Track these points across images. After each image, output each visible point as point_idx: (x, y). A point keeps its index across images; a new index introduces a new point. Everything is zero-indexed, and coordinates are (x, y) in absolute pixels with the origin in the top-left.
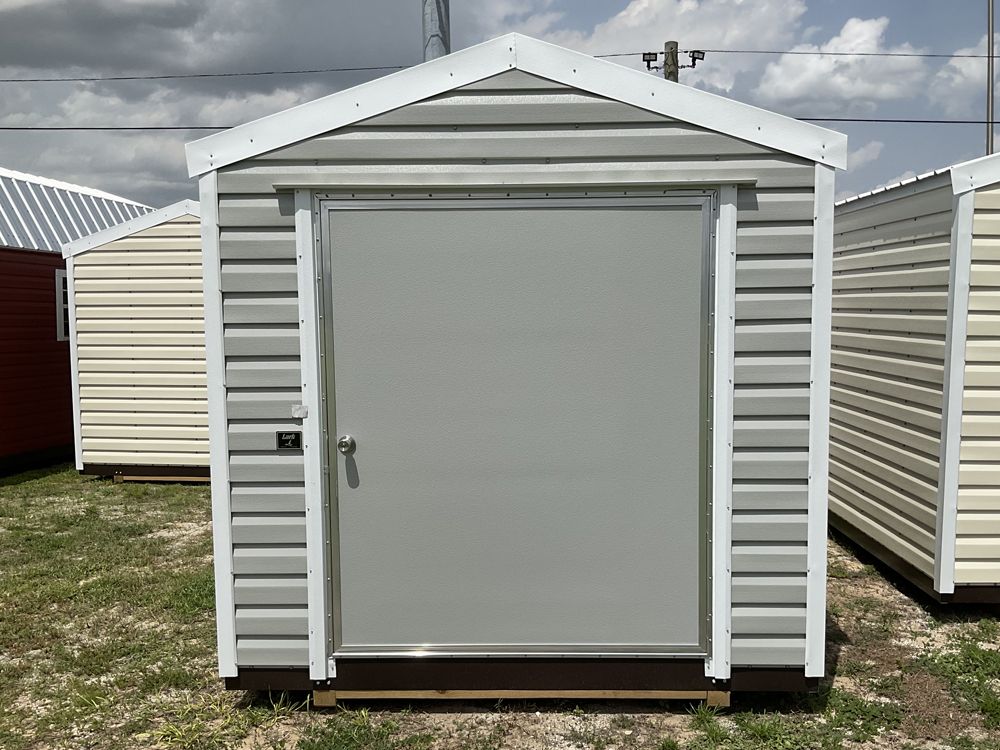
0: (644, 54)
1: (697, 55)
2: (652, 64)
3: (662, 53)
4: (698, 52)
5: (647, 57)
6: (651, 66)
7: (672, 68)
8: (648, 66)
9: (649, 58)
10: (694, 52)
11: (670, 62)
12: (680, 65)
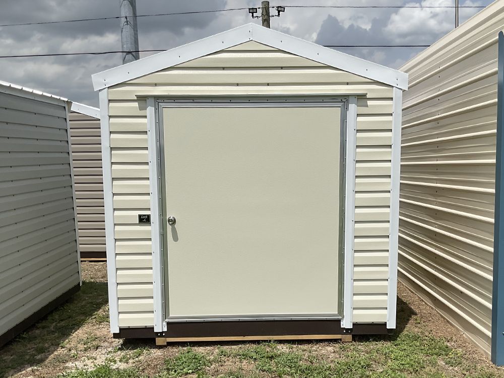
0: (250, 9)
1: (280, 9)
2: (255, 14)
3: (259, 8)
4: (280, 7)
5: (251, 11)
6: (254, 16)
7: (266, 17)
8: (253, 16)
9: (253, 11)
10: (278, 7)
11: (264, 13)
12: (270, 15)
